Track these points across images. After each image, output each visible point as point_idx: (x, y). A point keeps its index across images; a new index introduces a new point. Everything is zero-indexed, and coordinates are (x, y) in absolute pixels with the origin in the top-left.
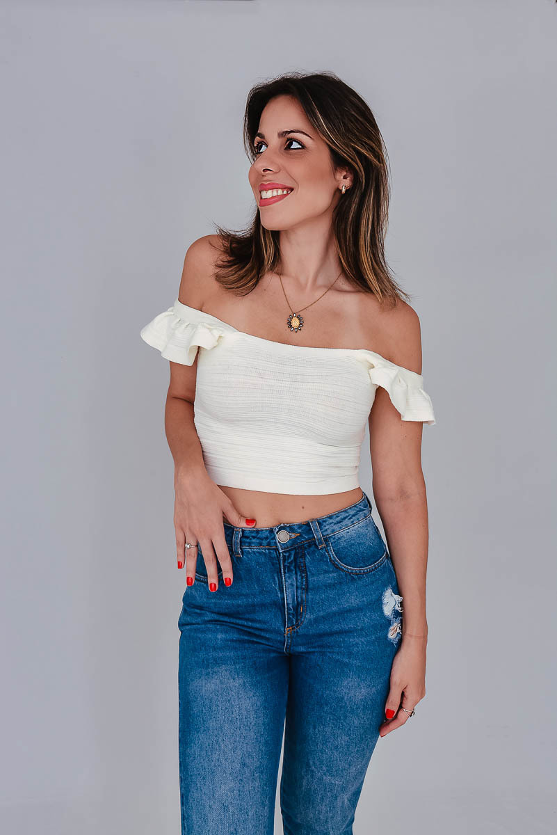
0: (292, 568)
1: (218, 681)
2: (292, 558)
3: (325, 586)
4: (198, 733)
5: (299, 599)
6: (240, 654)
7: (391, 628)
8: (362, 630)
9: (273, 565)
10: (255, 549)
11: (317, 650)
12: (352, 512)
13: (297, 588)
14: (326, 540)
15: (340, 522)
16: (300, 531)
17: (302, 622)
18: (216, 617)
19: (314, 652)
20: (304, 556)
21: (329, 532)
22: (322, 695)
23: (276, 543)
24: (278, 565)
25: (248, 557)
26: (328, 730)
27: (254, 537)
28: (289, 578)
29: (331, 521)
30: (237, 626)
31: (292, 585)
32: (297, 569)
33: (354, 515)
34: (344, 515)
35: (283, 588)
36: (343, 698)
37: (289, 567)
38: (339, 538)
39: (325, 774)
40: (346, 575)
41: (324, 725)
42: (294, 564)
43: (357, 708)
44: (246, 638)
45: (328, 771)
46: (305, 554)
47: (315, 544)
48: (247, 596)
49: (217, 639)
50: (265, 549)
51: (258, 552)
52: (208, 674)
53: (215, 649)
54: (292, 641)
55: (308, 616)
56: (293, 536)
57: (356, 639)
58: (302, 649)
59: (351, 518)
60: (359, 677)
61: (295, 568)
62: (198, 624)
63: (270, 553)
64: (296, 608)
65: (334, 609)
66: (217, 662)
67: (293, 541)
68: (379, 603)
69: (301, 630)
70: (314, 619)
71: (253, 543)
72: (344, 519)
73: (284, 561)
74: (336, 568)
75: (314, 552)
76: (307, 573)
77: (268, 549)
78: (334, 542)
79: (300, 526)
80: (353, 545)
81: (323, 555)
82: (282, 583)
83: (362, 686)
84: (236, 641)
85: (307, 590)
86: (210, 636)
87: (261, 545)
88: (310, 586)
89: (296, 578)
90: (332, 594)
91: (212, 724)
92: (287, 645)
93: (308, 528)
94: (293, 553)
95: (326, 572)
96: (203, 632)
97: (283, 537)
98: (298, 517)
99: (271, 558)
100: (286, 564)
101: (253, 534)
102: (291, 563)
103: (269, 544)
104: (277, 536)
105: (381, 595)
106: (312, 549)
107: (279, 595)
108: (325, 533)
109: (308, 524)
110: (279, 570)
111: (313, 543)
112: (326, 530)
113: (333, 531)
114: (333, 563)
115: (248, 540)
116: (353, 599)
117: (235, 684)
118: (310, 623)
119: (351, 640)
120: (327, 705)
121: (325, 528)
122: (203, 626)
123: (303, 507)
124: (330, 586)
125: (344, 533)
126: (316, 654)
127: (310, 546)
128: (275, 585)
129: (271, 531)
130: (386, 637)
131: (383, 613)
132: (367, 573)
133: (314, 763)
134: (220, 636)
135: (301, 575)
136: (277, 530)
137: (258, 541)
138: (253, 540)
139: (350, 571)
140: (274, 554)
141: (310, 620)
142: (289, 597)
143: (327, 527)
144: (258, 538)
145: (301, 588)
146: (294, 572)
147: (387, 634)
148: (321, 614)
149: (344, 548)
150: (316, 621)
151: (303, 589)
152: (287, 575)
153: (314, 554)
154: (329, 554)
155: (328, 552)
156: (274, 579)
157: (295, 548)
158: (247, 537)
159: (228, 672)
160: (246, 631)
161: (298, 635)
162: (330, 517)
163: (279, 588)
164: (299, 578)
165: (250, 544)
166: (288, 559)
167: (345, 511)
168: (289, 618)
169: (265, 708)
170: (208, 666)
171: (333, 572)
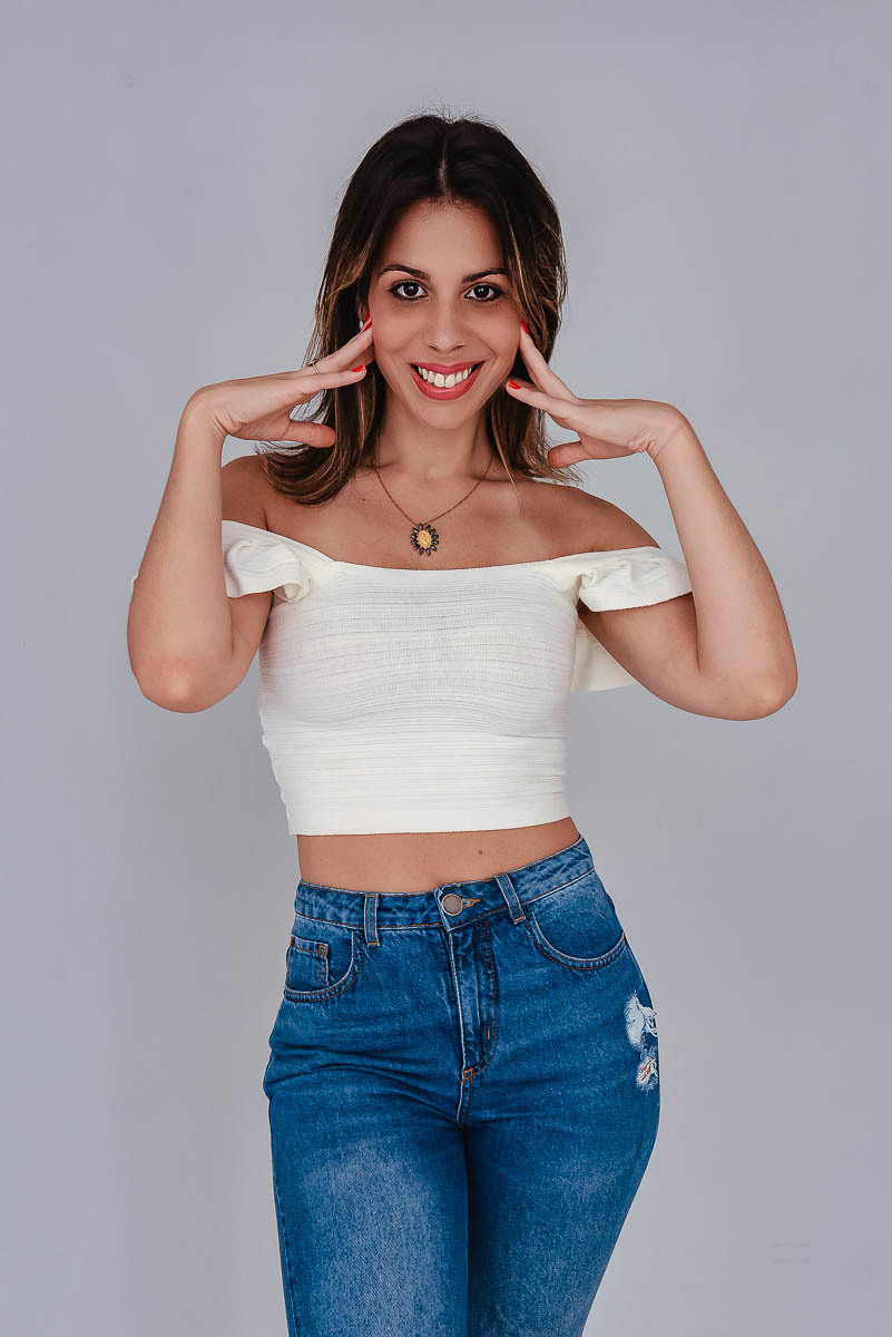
0: (470, 960)
1: (358, 1168)
2: (470, 940)
3: (529, 991)
4: (331, 1259)
5: (485, 1016)
6: (389, 1117)
7: (641, 1066)
8: (595, 1070)
9: (436, 956)
10: (403, 929)
11: (514, 1115)
12: (567, 860)
13: (480, 995)
14: (526, 909)
15: (547, 877)
16: (480, 894)
17: (490, 1059)
18: (336, 1058)
19: (508, 1120)
20: (489, 939)
21: (530, 894)
22: (524, 1193)
23: (439, 917)
24: (445, 957)
25: (390, 946)
26: (533, 1250)
27: (400, 909)
28: (466, 977)
29: (532, 875)
30: (377, 1072)
31: (472, 990)
32: (479, 963)
33: (570, 865)
34: (555, 865)
35: (455, 997)
36: (561, 1195)
37: (464, 958)
38: (548, 906)
39: (522, 1327)
40: (564, 971)
41: (525, 1243)
42: (472, 953)
43: (584, 1210)
44: (396, 1091)
45: (528, 1320)
46: (491, 935)
47: (508, 916)
48: (390, 1016)
49: (343, 1094)
50: (421, 930)
51: (409, 936)
52: (337, 1157)
53: (344, 1113)
54: (471, 1097)
55: (501, 1048)
56: (469, 903)
57: (585, 1089)
58: (488, 1114)
59: (565, 870)
60: (589, 1155)
61: (475, 960)
62: (305, 1073)
63: (430, 935)
64: (480, 1032)
65: (547, 1032)
66: (351, 1134)
67: (470, 912)
68: (620, 1022)
69: (489, 1076)
70: (513, 1053)
71: (399, 919)
72: (555, 871)
73: (456, 946)
74: (545, 957)
75: (506, 931)
76: (495, 969)
77: (426, 929)
78: (541, 913)
79: (480, 886)
80: (573, 916)
81: (522, 937)
82: (454, 990)
83: (593, 1171)
84: (380, 1096)
85: (497, 999)
86: (331, 1091)
87: (412, 921)
88: (503, 992)
89: (478, 978)
90: (541, 1005)
91: (356, 1241)
92: (462, 1107)
93: (493, 889)
94: (470, 932)
95: (529, 965)
96: (318, 1085)
97: (451, 906)
98: (475, 870)
99: (432, 946)
100: (459, 952)
101: (399, 904)
102: (467, 951)
103: (427, 920)
104: (441, 905)
105: (623, 1007)
106: (502, 924)
107: (449, 1011)
108: (524, 897)
109: (493, 882)
110: (446, 966)
111: (503, 915)
112: (525, 892)
113: (537, 893)
114: (541, 949)
115: (390, 916)
116: (579, 1017)
117: (391, 1168)
118: (507, 1061)
119: (576, 1092)
120: (531, 1208)
121: (523, 888)
122: (315, 1075)
123: (480, 852)
124: (536, 992)
125: (555, 896)
126: (513, 1123)
127: (499, 920)
128: (441, 992)
129: (430, 896)
130: (634, 1082)
131: (627, 1039)
132: (600, 967)
133: (503, 1308)
134: (348, 1090)
135: (485, 972)
136: (441, 893)
137: (407, 916)
138: (400, 915)
139: (570, 964)
140: (438, 937)
141: (504, 1054)
142: (466, 1012)
143: (527, 886)
144: (408, 910)
145: (487, 996)
146: (473, 967)
147: (636, 1075)
148: (524, 1042)
149: (557, 922)
150: (516, 1056)
151: (491, 997)
152: (463, 972)
153: (506, 933)
154: (532, 934)
155: (531, 931)
156: (440, 982)
157: (473, 925)
158: (389, 910)
159: (374, 1152)
160: (393, 1080)
161: (483, 1085)
162: (530, 869)
163: (449, 997)
164: (482, 977)
165: (393, 922)
166: (463, 944)
167: (555, 858)
168: (468, 1051)
169: (443, 1211)
170: (336, 1143)
171: (541, 965)
